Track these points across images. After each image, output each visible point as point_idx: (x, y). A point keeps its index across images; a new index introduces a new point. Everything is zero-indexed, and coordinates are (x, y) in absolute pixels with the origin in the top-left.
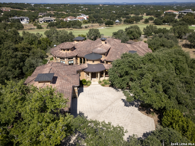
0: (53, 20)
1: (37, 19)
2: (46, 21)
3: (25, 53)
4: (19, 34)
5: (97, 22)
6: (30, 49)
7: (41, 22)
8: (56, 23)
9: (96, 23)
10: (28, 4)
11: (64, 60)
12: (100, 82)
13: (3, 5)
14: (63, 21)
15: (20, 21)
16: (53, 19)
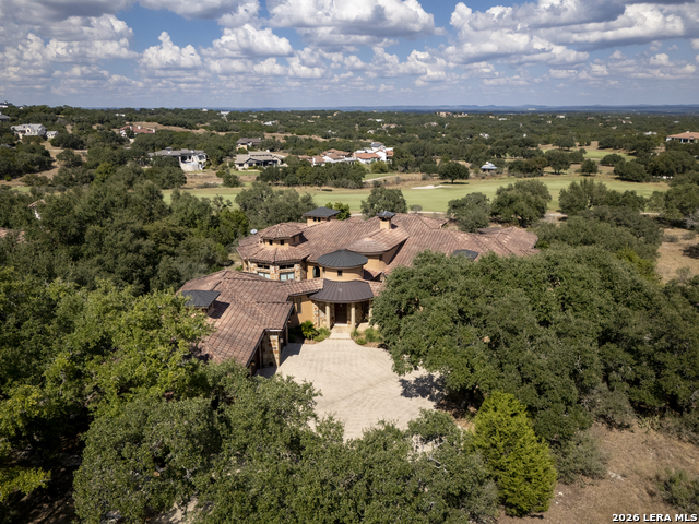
0: (279, 162)
1: (231, 156)
2: (257, 164)
3: (166, 247)
4: (161, 197)
5: (417, 169)
6: (179, 237)
7: (241, 165)
8: (284, 169)
9: (414, 171)
10: (210, 111)
11: (267, 270)
12: (355, 334)
13: (138, 116)
14: (306, 164)
15: (178, 163)
16: (279, 156)
